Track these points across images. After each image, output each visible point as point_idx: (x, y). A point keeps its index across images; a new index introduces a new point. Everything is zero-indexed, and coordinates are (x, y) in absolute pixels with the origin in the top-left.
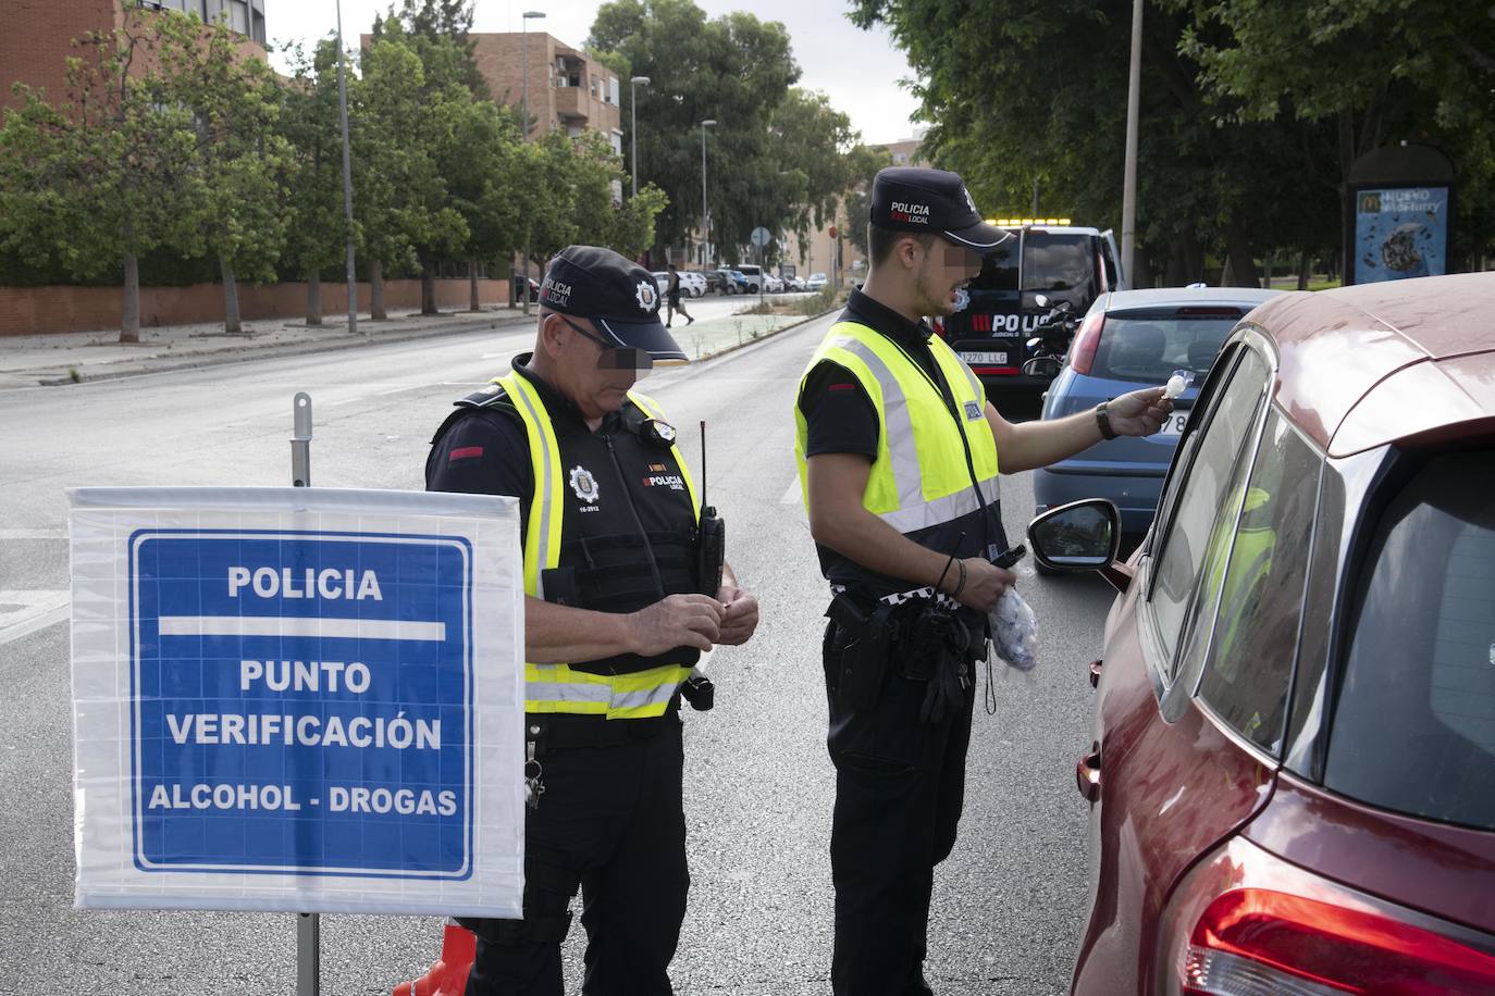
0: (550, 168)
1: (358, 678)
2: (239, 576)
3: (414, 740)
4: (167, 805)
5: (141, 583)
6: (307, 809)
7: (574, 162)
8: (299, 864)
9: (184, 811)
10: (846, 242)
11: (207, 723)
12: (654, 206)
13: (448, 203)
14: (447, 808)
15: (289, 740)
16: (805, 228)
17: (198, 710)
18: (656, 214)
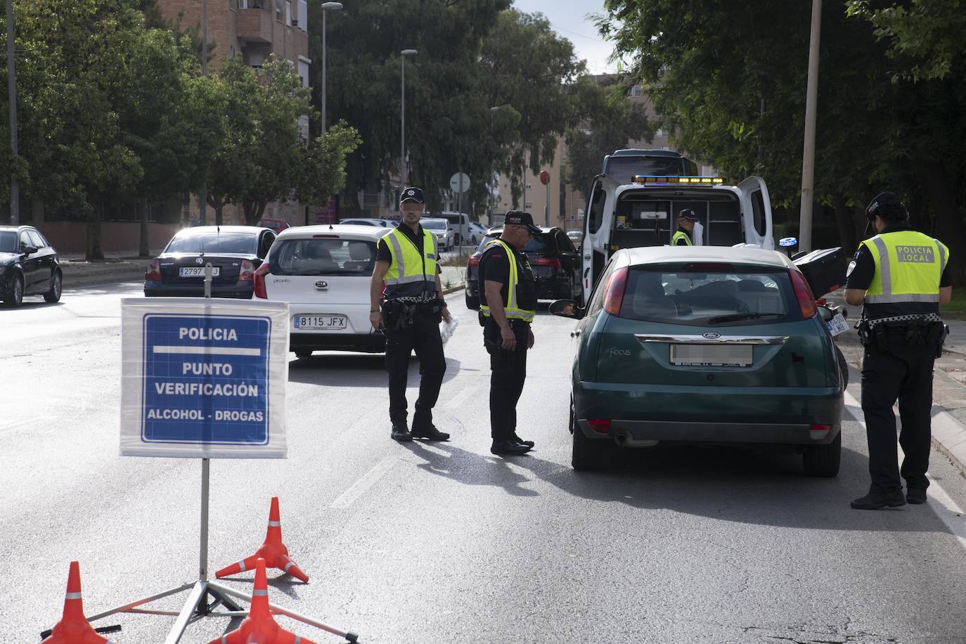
0: (232, 103)
1: (227, 370)
2: (184, 331)
3: (248, 393)
4: (154, 417)
5: (147, 333)
6: (207, 420)
7: (258, 96)
8: (203, 440)
9: (160, 420)
10: (568, 187)
11: (170, 386)
12: (345, 146)
13: (119, 139)
14: (259, 418)
15: (201, 393)
16: (518, 171)
17: (166, 381)
18: (348, 154)
